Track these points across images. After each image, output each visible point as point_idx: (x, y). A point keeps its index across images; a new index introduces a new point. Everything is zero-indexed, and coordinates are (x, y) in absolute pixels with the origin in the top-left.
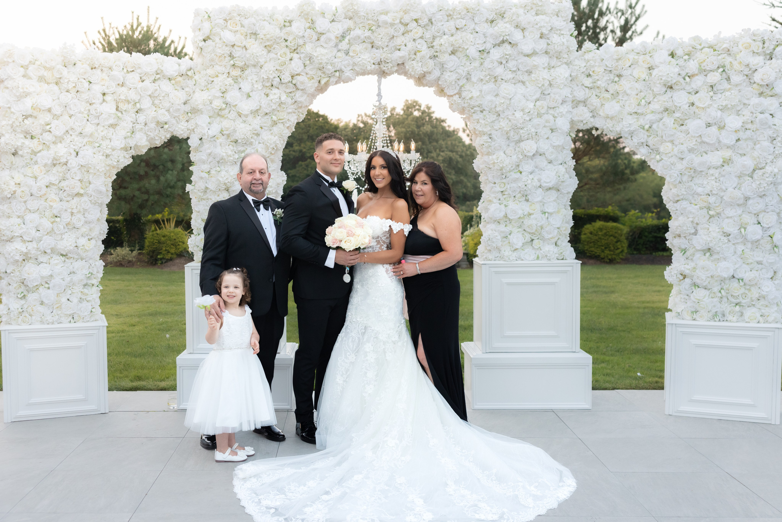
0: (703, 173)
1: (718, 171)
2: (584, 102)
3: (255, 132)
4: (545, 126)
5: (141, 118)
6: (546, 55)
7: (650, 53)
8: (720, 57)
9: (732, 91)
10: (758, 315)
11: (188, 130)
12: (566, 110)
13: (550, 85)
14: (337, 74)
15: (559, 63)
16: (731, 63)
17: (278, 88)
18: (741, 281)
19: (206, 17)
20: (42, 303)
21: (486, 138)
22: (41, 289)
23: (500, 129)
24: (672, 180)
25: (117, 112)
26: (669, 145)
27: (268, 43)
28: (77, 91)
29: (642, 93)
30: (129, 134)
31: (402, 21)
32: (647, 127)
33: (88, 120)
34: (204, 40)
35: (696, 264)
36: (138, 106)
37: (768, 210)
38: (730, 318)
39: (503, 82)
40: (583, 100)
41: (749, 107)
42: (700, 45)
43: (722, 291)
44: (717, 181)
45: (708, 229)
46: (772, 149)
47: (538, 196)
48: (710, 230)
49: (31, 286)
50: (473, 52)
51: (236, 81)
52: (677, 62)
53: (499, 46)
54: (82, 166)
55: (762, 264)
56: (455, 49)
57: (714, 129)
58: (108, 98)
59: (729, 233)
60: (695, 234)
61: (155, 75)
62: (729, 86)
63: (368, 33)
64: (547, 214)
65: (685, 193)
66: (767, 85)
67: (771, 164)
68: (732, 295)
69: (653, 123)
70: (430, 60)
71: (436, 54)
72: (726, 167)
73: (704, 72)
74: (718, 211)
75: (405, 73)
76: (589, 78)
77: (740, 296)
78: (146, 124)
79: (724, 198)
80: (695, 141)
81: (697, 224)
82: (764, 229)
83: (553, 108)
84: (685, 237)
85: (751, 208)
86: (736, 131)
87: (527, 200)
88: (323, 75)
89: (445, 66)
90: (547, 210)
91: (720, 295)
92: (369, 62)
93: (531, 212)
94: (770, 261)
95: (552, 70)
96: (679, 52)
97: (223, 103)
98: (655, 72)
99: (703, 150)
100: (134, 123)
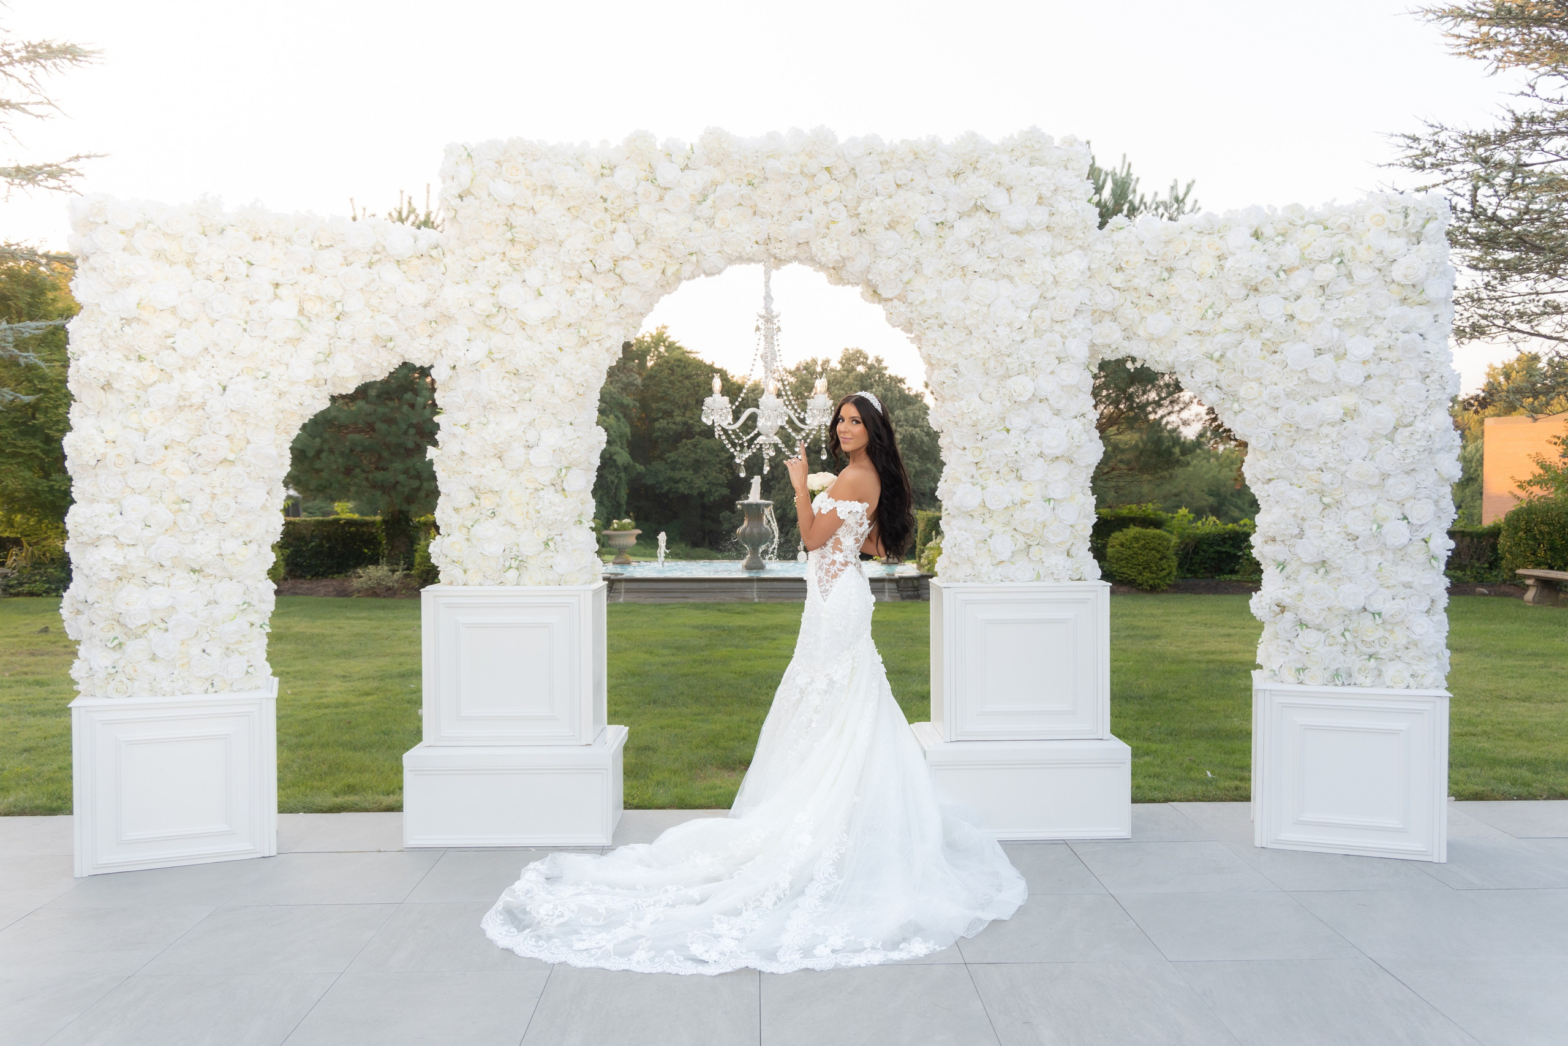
0: (1312, 433)
1: (1335, 429)
2: (1113, 315)
3: (548, 356)
4: (1047, 353)
5: (345, 329)
6: (1048, 233)
7: (1219, 232)
8: (1335, 239)
9: (1357, 296)
10: (1407, 675)
11: (430, 351)
12: (1083, 326)
13: (1056, 282)
14: (694, 258)
15: (1070, 247)
16: (1353, 248)
17: (591, 282)
18: (1377, 616)
19: (465, 155)
20: (154, 658)
21: (948, 371)
22: (152, 632)
23: (971, 355)
24: (1260, 445)
25: (301, 318)
26: (1255, 385)
27: (572, 204)
28: (227, 279)
29: (1207, 299)
30: (321, 357)
31: (805, 170)
32: (1217, 355)
33: (245, 330)
34: (461, 197)
35: (1303, 588)
36: (339, 306)
37: (1420, 496)
38: (1360, 679)
39: (977, 275)
40: (1111, 309)
41: (1385, 322)
42: (1302, 218)
43: (1347, 634)
44: (1336, 446)
45: (1322, 528)
46: (1425, 394)
47: (1035, 470)
48: (1325, 529)
49: (133, 627)
50: (926, 226)
51: (517, 267)
52: (1265, 247)
53: (969, 216)
54: (232, 411)
55: (1411, 588)
56: (895, 219)
57: (1328, 358)
58: (282, 291)
59: (1356, 534)
60: (1301, 535)
61: (371, 254)
62: (1351, 288)
63: (746, 190)
64: (1052, 501)
65: (1282, 467)
66: (1414, 286)
67: (1422, 417)
68: (1363, 641)
69: (1227, 349)
70: (851, 238)
71: (862, 227)
72: (1349, 423)
73: (1308, 262)
74: (1337, 498)
75: (812, 260)
76: (1120, 273)
77: (1377, 642)
78: (354, 340)
79: (1347, 474)
80: (1296, 378)
81: (1303, 519)
82: (1414, 528)
83: (1062, 322)
84: (1283, 541)
85: (1391, 493)
86: (1364, 363)
87: (1020, 479)
88: (668, 260)
89: (879, 248)
90: (1052, 495)
91: (1343, 640)
92: (748, 238)
93: (1026, 498)
94: (1424, 582)
95: (1059, 258)
96: (1268, 231)
97: (494, 305)
98: (1228, 264)
99: (1310, 394)
100: (332, 338)
